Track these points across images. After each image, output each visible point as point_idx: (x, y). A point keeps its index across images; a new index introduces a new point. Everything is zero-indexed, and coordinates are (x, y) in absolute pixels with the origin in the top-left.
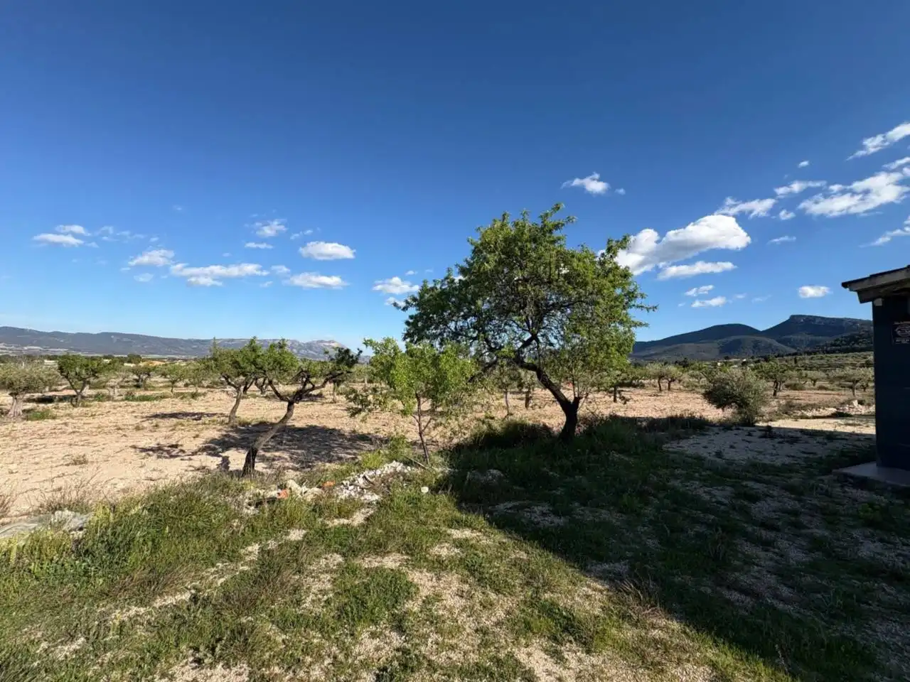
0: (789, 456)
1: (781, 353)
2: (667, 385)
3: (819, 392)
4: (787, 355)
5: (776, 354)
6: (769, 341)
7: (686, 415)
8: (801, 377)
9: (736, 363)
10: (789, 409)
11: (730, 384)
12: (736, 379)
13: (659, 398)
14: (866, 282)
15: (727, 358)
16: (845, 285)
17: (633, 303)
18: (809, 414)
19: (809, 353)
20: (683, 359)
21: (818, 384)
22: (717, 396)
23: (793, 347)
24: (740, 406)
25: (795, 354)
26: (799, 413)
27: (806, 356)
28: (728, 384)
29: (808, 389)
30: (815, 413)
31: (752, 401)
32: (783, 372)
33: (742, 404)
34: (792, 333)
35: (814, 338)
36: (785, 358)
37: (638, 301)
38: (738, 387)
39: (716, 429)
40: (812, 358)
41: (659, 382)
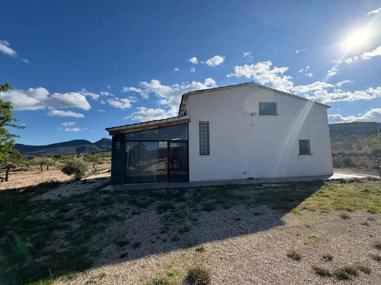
0: (88, 189)
1: (99, 151)
2: (47, 167)
3: (107, 164)
4: (101, 152)
5: (97, 152)
6: (95, 147)
7: (49, 181)
8: (103, 160)
9: (82, 155)
10: (95, 172)
11: (74, 164)
12: (76, 162)
13: (40, 174)
14: (111, 129)
15: (79, 154)
16: (106, 129)
17: (8, 123)
18: (100, 172)
19: (107, 151)
20: (59, 154)
21: (108, 161)
22: (67, 170)
23: (103, 149)
24: (77, 173)
25: (103, 152)
26: (98, 172)
27: (106, 152)
28: (73, 164)
29: (105, 164)
30: (103, 172)
31: (82, 170)
32: (97, 158)
33: (78, 172)
34: (103, 145)
35: (108, 146)
36: (100, 153)
37: (12, 122)
38: (77, 165)
39: (63, 185)
40: (107, 153)
41: (41, 167)
